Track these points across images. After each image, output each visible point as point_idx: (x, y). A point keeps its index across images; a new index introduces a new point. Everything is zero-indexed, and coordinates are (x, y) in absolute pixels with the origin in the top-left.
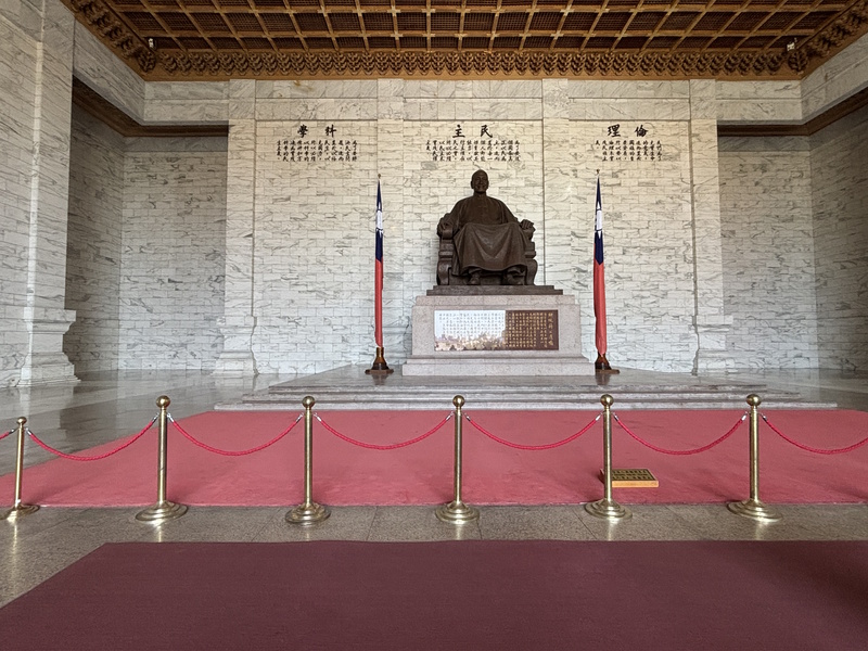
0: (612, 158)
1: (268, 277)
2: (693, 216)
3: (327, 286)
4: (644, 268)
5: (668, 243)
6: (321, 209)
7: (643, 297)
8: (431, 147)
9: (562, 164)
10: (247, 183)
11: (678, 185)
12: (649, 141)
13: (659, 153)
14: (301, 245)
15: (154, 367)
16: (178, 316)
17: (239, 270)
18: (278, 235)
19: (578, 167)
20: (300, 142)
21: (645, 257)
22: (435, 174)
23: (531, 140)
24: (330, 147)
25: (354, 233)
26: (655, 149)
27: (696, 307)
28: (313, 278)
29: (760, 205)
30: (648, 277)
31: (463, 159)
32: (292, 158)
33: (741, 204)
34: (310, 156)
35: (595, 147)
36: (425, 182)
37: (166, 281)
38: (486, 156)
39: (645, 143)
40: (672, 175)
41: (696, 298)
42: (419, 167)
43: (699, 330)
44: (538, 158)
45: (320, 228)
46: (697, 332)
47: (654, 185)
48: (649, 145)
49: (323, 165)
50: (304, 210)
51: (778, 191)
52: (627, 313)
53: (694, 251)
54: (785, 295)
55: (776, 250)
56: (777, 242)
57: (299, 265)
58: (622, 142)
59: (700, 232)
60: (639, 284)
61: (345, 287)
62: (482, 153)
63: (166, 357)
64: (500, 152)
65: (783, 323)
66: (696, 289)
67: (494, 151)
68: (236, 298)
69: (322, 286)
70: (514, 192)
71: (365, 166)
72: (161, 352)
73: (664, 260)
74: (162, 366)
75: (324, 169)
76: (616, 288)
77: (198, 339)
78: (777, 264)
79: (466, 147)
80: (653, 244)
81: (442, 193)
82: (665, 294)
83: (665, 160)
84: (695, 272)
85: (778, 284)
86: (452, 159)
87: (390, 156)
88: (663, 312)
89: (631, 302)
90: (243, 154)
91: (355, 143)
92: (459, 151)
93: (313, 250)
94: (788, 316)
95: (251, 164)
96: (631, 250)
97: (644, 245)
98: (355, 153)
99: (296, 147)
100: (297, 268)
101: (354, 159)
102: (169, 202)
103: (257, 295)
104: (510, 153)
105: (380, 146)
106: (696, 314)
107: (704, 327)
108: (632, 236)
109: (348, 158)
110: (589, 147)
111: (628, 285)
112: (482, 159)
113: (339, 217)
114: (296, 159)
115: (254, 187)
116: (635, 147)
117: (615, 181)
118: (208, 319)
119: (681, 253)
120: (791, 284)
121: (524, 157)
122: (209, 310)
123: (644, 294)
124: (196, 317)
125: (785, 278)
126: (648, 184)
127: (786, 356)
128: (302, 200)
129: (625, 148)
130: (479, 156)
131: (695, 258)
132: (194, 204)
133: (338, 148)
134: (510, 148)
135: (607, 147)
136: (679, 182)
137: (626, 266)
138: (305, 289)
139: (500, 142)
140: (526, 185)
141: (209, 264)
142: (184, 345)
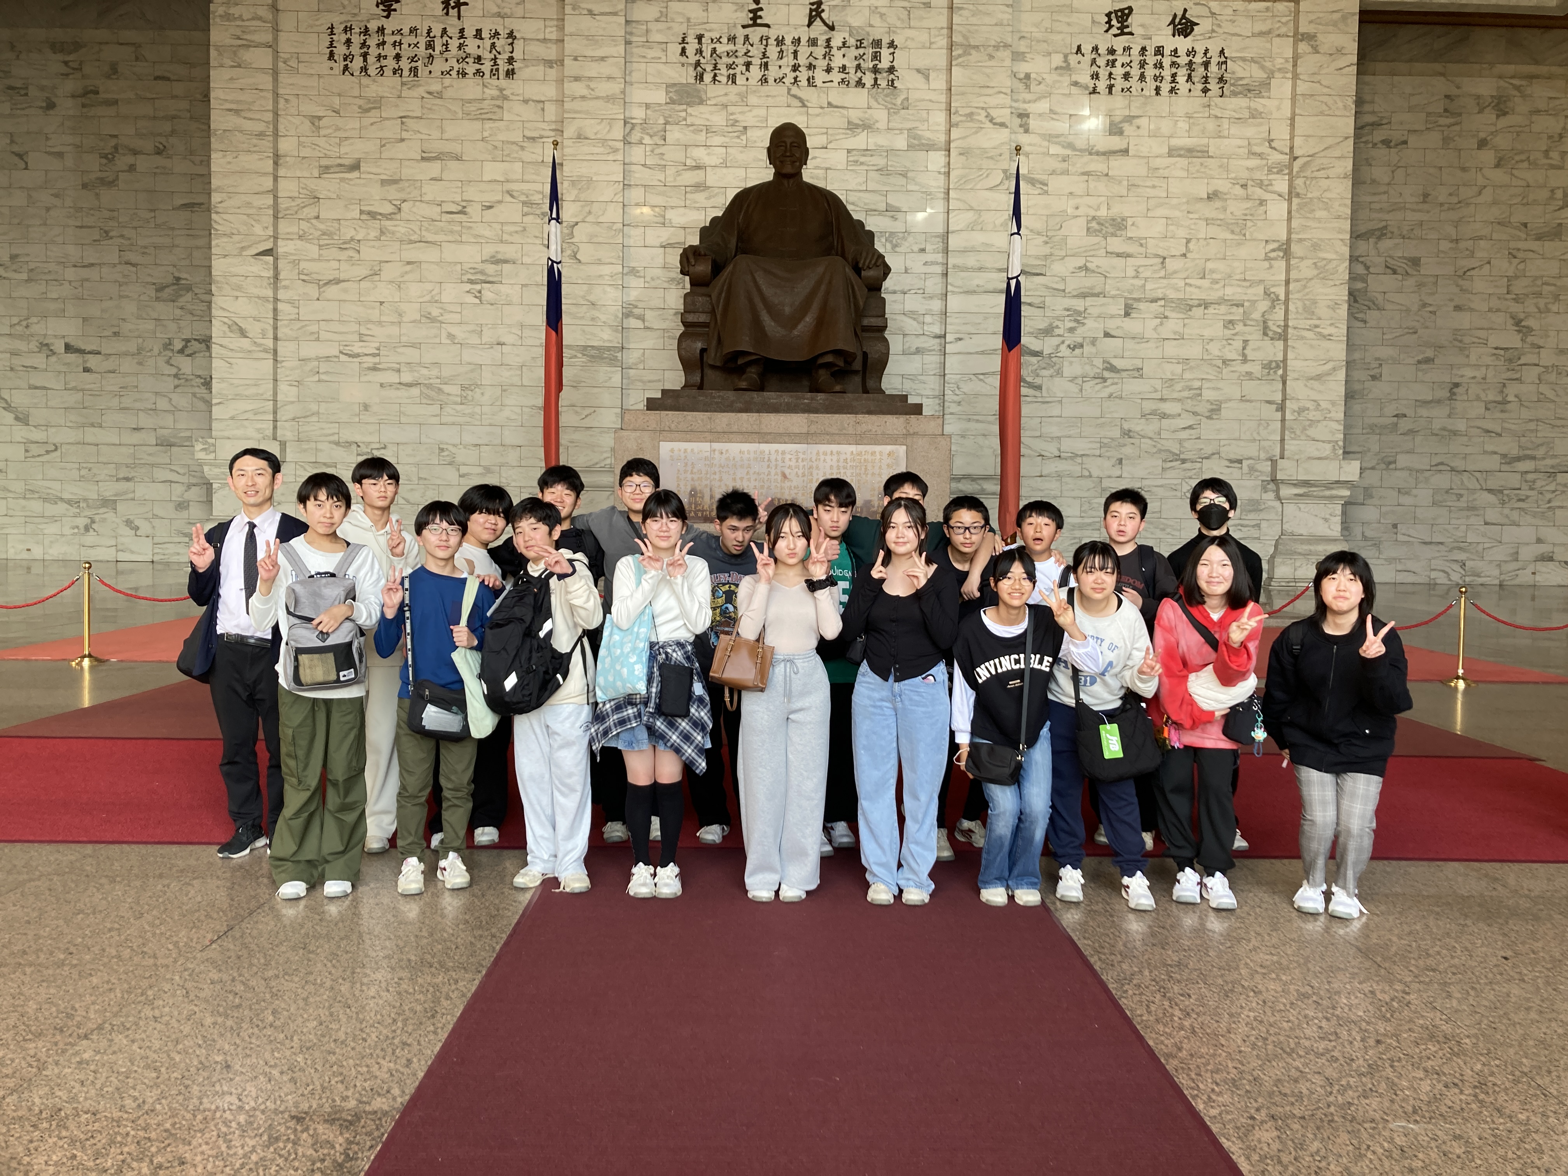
0: (1110, 87)
1: (310, 350)
2: (1289, 232)
3: (446, 372)
4: (1171, 349)
5: (1229, 291)
6: (431, 191)
7: (1164, 416)
8: (691, 48)
9: (992, 101)
10: (260, 127)
11: (1260, 155)
12: (1200, 50)
13: (1221, 79)
14: (385, 275)
15: (37, 552)
16: (91, 434)
17: (243, 333)
18: (334, 253)
19: (1031, 108)
20: (381, 30)
21: (1173, 325)
22: (700, 114)
23: (924, 37)
24: (454, 44)
25: (508, 251)
26: (1213, 68)
27: (1282, 440)
28: (412, 355)
29: (1487, 196)
30: (1178, 369)
31: (764, 80)
32: (364, 69)
33: (1442, 195)
34: (405, 64)
35: (1073, 59)
36: (675, 134)
37: (60, 347)
38: (820, 76)
39: (1191, 52)
40: (1250, 131)
41: (1283, 420)
42: (659, 96)
43: (1285, 491)
44: (939, 82)
45: (430, 237)
46: (1278, 498)
47: (1204, 153)
48: (1199, 59)
49: (436, 87)
50: (393, 193)
51: (1533, 165)
52: (1128, 450)
53: (1287, 311)
54: (1525, 414)
55: (1516, 308)
56: (1519, 287)
57: (380, 323)
58: (1136, 51)
59: (1304, 269)
60: (1158, 384)
61: (487, 377)
62: (811, 67)
63: (67, 531)
64: (851, 65)
65: (1514, 480)
66: (1284, 400)
67: (838, 61)
68: (238, 397)
69: (435, 372)
70: (882, 162)
71: (534, 91)
72: (54, 519)
73: (1216, 329)
74: (56, 551)
75: (439, 95)
76: (1105, 393)
77: (142, 490)
78: (1513, 340)
79: (773, 51)
80: (1196, 294)
81: (713, 160)
82: (1215, 411)
83: (1234, 94)
84: (1285, 360)
85: (1512, 390)
86: (740, 80)
87: (593, 69)
88: (1208, 450)
89: (1138, 426)
90: (248, 56)
91: (511, 35)
92: (756, 61)
93: (414, 290)
94: (1528, 465)
95: (266, 81)
96: (1142, 306)
97: (1172, 294)
98: (511, 60)
99: (372, 42)
100: (376, 330)
101: (510, 73)
102: (60, 155)
103: (286, 392)
104: (875, 70)
105: (571, 46)
106: (1282, 457)
107: (1295, 485)
108: (1147, 274)
109: (495, 72)
110: (1058, 60)
111: (1132, 386)
112: (810, 82)
113: (474, 211)
114: (372, 71)
115: (276, 134)
116: (1167, 62)
117: (1116, 142)
118: (166, 444)
119: (1257, 315)
120: (1543, 388)
121: (906, 80)
122: (169, 421)
123: (1168, 407)
124: (136, 438)
125: (1531, 374)
126: (1190, 152)
127: (1515, 556)
128: (387, 170)
129: (1142, 64)
130: (803, 75)
131: (1286, 326)
132: (123, 161)
133: (472, 46)
134: (876, 57)
135: (1101, 62)
136: (1264, 149)
137: (1130, 344)
138: (393, 378)
139: (852, 42)
140: (911, 147)
141: (164, 310)
142: (109, 503)
